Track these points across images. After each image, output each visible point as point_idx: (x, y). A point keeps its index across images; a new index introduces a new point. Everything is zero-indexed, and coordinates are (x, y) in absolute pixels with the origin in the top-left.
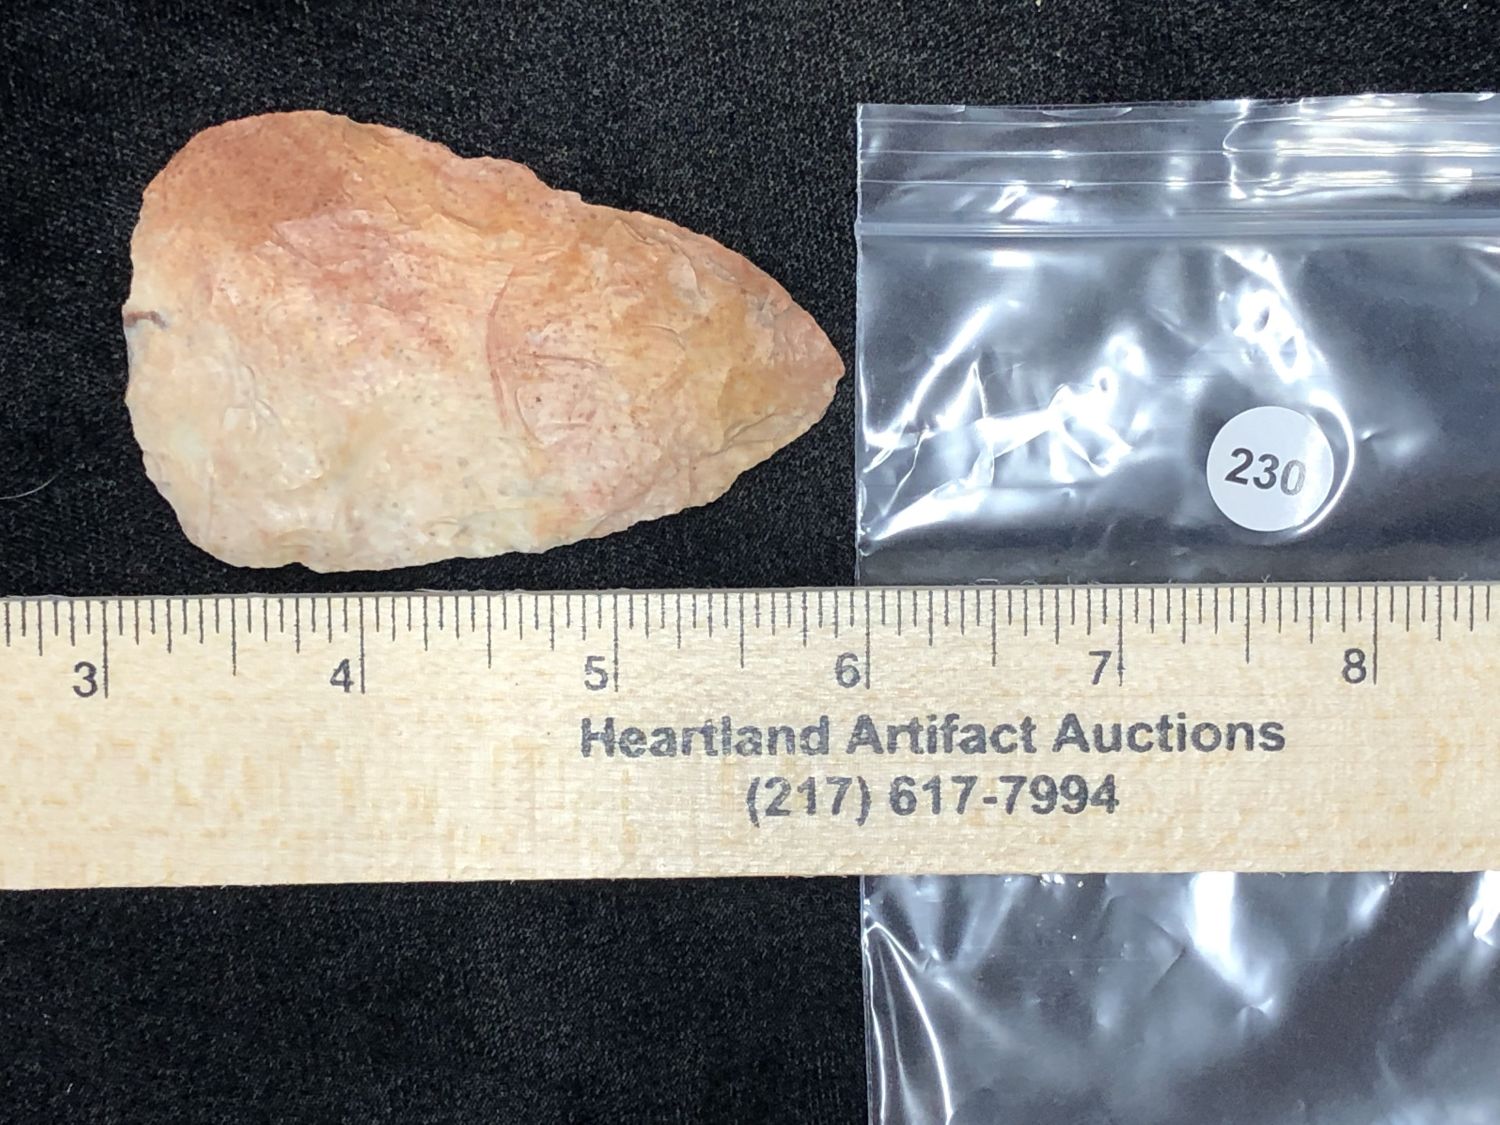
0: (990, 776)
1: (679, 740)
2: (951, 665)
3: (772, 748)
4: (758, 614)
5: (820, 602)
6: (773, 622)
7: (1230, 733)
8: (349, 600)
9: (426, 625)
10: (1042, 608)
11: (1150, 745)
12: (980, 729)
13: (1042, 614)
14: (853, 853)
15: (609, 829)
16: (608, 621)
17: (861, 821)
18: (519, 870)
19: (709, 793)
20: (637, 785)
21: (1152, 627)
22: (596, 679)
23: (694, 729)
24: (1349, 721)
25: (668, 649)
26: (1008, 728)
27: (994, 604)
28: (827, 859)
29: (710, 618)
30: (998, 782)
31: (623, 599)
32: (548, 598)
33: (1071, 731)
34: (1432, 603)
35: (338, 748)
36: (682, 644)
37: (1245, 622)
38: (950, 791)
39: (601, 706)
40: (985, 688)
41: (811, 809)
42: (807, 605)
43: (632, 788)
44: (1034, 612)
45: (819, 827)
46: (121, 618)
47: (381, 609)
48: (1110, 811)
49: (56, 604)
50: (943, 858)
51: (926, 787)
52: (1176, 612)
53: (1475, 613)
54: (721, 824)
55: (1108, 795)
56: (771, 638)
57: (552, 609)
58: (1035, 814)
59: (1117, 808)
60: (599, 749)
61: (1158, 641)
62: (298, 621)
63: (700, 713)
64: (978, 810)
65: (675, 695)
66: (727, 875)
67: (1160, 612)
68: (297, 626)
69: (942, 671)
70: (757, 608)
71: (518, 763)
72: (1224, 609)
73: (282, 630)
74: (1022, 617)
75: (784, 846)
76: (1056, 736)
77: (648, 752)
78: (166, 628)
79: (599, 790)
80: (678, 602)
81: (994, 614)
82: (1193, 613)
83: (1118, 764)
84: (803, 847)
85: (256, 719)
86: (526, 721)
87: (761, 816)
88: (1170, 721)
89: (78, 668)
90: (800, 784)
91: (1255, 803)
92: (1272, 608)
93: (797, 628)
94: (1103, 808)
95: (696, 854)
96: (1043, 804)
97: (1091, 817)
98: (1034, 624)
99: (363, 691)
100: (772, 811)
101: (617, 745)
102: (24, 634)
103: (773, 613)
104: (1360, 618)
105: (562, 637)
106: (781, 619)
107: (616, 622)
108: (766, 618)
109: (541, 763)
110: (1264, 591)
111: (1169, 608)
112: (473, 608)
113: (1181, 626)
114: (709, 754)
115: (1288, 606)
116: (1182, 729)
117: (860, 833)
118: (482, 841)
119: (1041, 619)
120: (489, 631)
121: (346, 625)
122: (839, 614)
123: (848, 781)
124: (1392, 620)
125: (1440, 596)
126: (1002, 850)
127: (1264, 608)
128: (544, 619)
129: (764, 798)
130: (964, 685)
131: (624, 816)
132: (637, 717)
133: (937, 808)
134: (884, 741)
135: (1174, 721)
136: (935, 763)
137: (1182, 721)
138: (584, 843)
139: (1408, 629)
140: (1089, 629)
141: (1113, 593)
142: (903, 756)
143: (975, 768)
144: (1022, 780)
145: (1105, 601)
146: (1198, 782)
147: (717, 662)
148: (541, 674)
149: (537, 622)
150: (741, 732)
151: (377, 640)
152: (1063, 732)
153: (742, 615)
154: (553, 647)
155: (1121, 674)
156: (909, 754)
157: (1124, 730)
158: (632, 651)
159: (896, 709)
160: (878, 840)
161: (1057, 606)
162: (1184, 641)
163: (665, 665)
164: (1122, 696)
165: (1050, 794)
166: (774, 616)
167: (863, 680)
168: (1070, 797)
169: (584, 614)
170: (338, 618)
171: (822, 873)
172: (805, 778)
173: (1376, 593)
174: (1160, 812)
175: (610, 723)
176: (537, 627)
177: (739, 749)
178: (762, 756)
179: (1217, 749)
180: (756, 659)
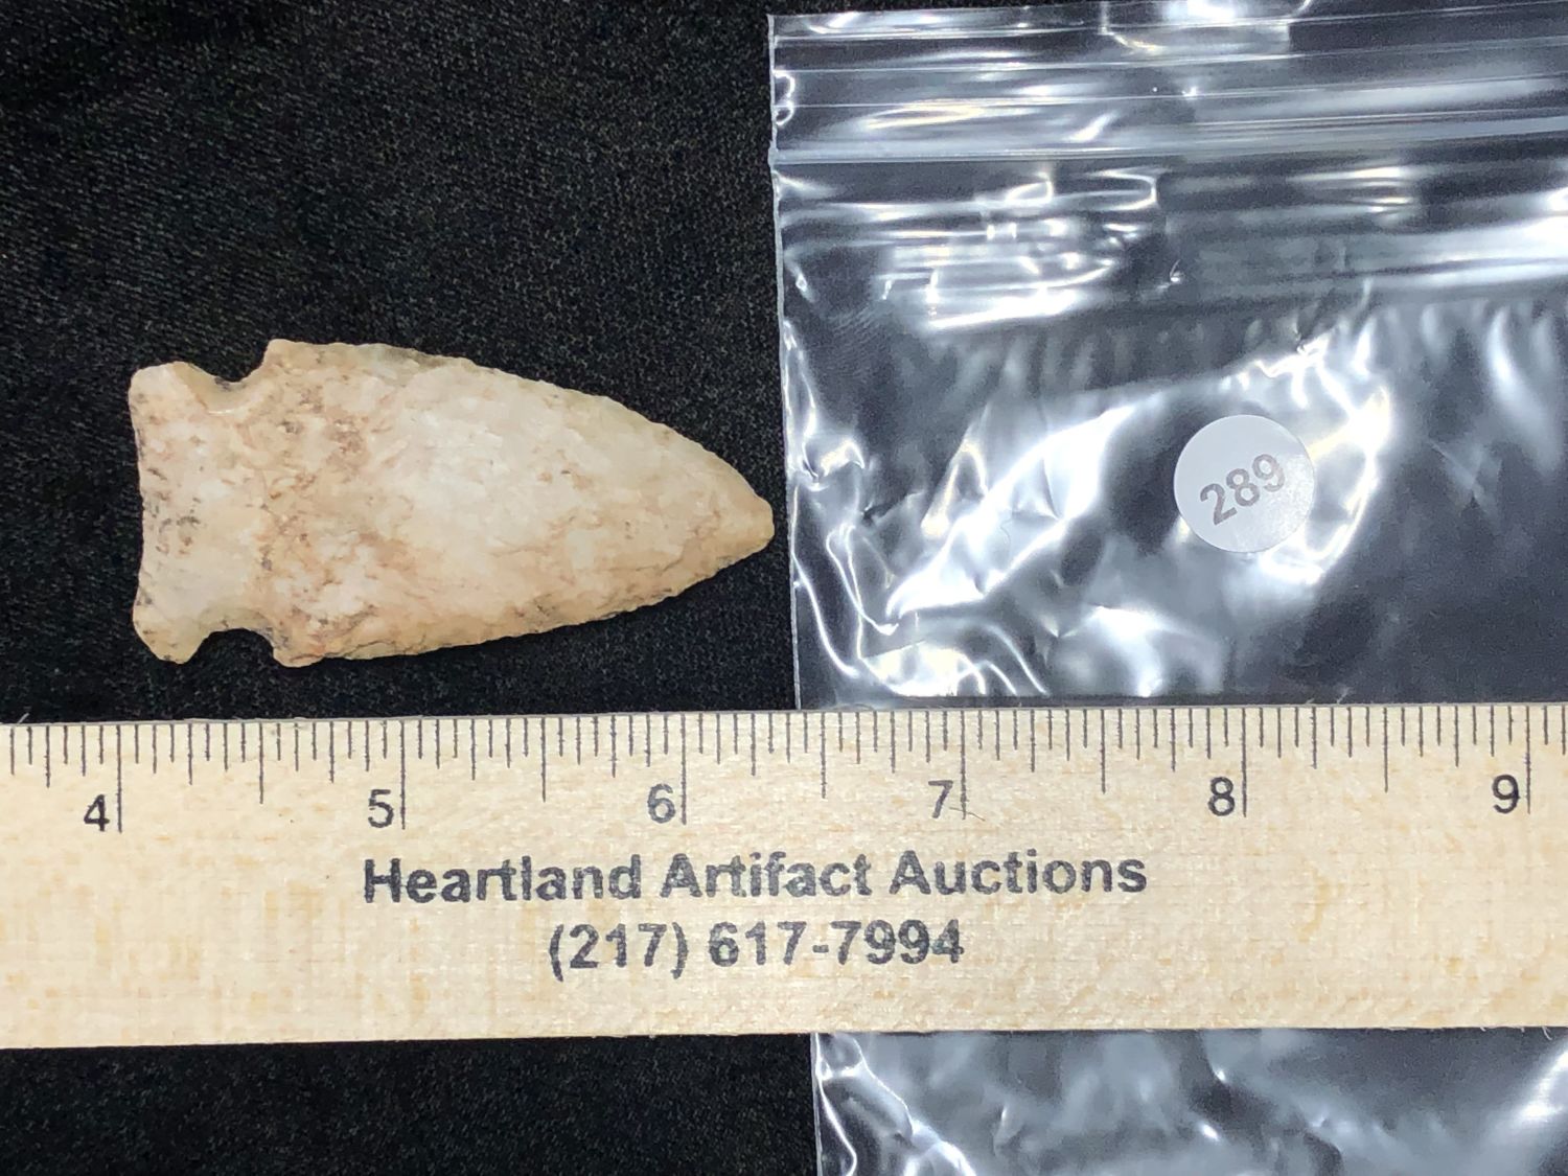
0: (820, 919)
1: (474, 883)
3: (578, 892)
4: (561, 741)
5: (631, 727)
6: (579, 749)
9: (190, 756)
10: (876, 733)
11: (998, 885)
12: (808, 868)
13: (876, 739)
17: (677, 973)
22: (380, 815)
29: (508, 746)
30: (830, 928)
36: (477, 775)
37: (1100, 748)
38: (777, 939)
41: (621, 961)
42: (617, 731)
44: (867, 738)
47: (140, 738)
48: (954, 961)
51: (749, 935)
53: (1354, 738)
58: (871, 964)
61: (1004, 770)
64: (806, 959)
67: (1006, 738)
68: (47, 757)
69: (766, 804)
70: (561, 733)
73: (30, 762)
74: (854, 743)
76: (893, 876)
77: (438, 899)
80: (472, 728)
81: (823, 740)
82: (1041, 738)
87: (565, 968)
88: (1019, 859)
90: (608, 932)
94: (948, 957)
96: (880, 953)
97: (932, 967)
100: (578, 962)
101: (403, 890)
103: (578, 739)
104: (1227, 743)
105: (342, 768)
107: (403, 751)
109: (320, 911)
111: (1016, 732)
112: (243, 736)
113: (1029, 753)
116: (1033, 869)
119: (875, 745)
120: (261, 761)
121: (101, 756)
122: (652, 741)
124: (1262, 745)
125: (1314, 718)
127: (1120, 732)
128: (323, 749)
129: (569, 948)
130: (791, 819)
132: (426, 859)
133: (761, 958)
134: (702, 882)
135: (1024, 859)
136: (757, 907)
139: (1279, 756)
140: (928, 755)
142: (724, 899)
143: (803, 913)
148: (319, 809)
149: (315, 751)
151: (137, 775)
152: (900, 872)
154: (332, 779)
157: (968, 868)
161: (893, 731)
162: (1033, 769)
167: (679, 814)
168: (908, 945)
171: (634, 1032)
175: (395, 864)
176: (315, 758)
177: (542, 892)
179: (1072, 890)
180: (558, 792)
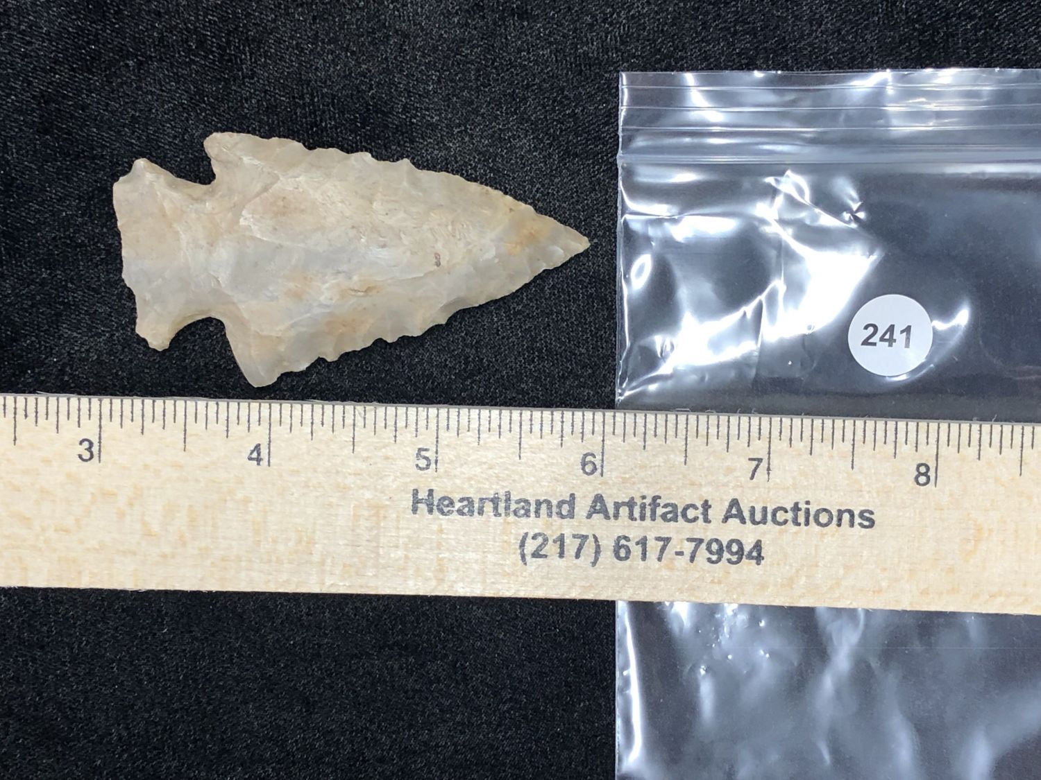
2: (657, 464)
7: (839, 515)
8: (262, 404)
14: (588, 584)
15: (427, 562)
16: (433, 425)
18: (368, 587)
19: (495, 541)
20: (447, 534)
21: (791, 443)
23: (486, 499)
24: (917, 511)
25: (471, 445)
26: (694, 506)
27: (687, 424)
28: (570, 588)
31: (443, 411)
32: (394, 409)
33: (734, 510)
34: (975, 436)
35: (251, 502)
39: (426, 481)
40: (679, 479)
43: (444, 536)
45: (566, 567)
46: (111, 410)
49: (68, 399)
50: (647, 590)
52: (807, 434)
54: (501, 562)
55: (757, 553)
56: (540, 441)
57: (396, 416)
59: (763, 562)
60: (422, 510)
62: (228, 417)
63: (492, 489)
65: (475, 475)
66: (504, 596)
71: (370, 516)
72: (838, 434)
75: (542, 578)
78: (141, 418)
79: (422, 536)
83: (764, 533)
84: (554, 578)
85: (197, 481)
86: (376, 489)
89: (81, 443)
91: (854, 563)
92: (870, 434)
93: (557, 435)
95: (484, 582)
98: (713, 439)
99: (269, 465)
102: (47, 419)
106: (547, 429)
108: (536, 427)
110: (865, 423)
114: (495, 515)
115: (880, 434)
117: (593, 572)
118: (344, 567)
123: (586, 537)
126: (686, 586)
131: (438, 554)
137: (807, 506)
138: (411, 572)
141: (765, 420)
144: (701, 541)
145: (760, 425)
146: (817, 546)
147: (503, 455)
150: (518, 502)
153: (521, 425)
155: (769, 474)
156: (627, 521)
158: (447, 445)
159: (619, 490)
160: (604, 576)
163: (469, 455)
164: (769, 488)
165: (718, 550)
166: (542, 426)
169: (417, 420)
170: (255, 417)
172: (559, 534)
173: (939, 427)
174: (791, 565)
178: (531, 519)
